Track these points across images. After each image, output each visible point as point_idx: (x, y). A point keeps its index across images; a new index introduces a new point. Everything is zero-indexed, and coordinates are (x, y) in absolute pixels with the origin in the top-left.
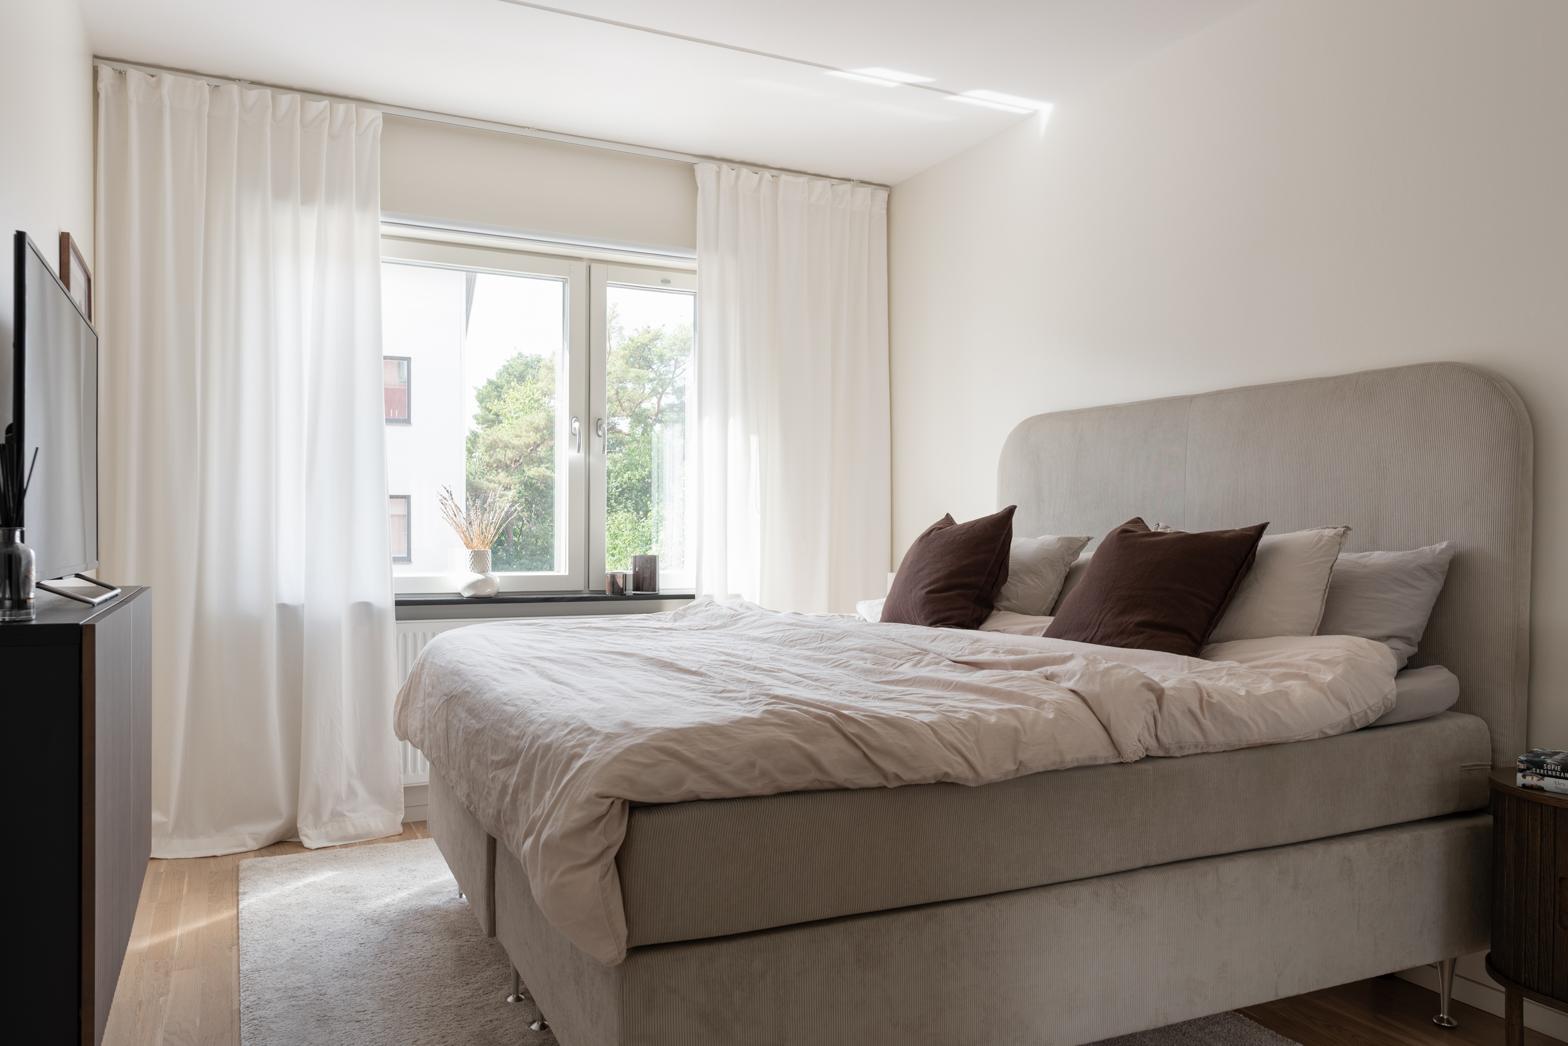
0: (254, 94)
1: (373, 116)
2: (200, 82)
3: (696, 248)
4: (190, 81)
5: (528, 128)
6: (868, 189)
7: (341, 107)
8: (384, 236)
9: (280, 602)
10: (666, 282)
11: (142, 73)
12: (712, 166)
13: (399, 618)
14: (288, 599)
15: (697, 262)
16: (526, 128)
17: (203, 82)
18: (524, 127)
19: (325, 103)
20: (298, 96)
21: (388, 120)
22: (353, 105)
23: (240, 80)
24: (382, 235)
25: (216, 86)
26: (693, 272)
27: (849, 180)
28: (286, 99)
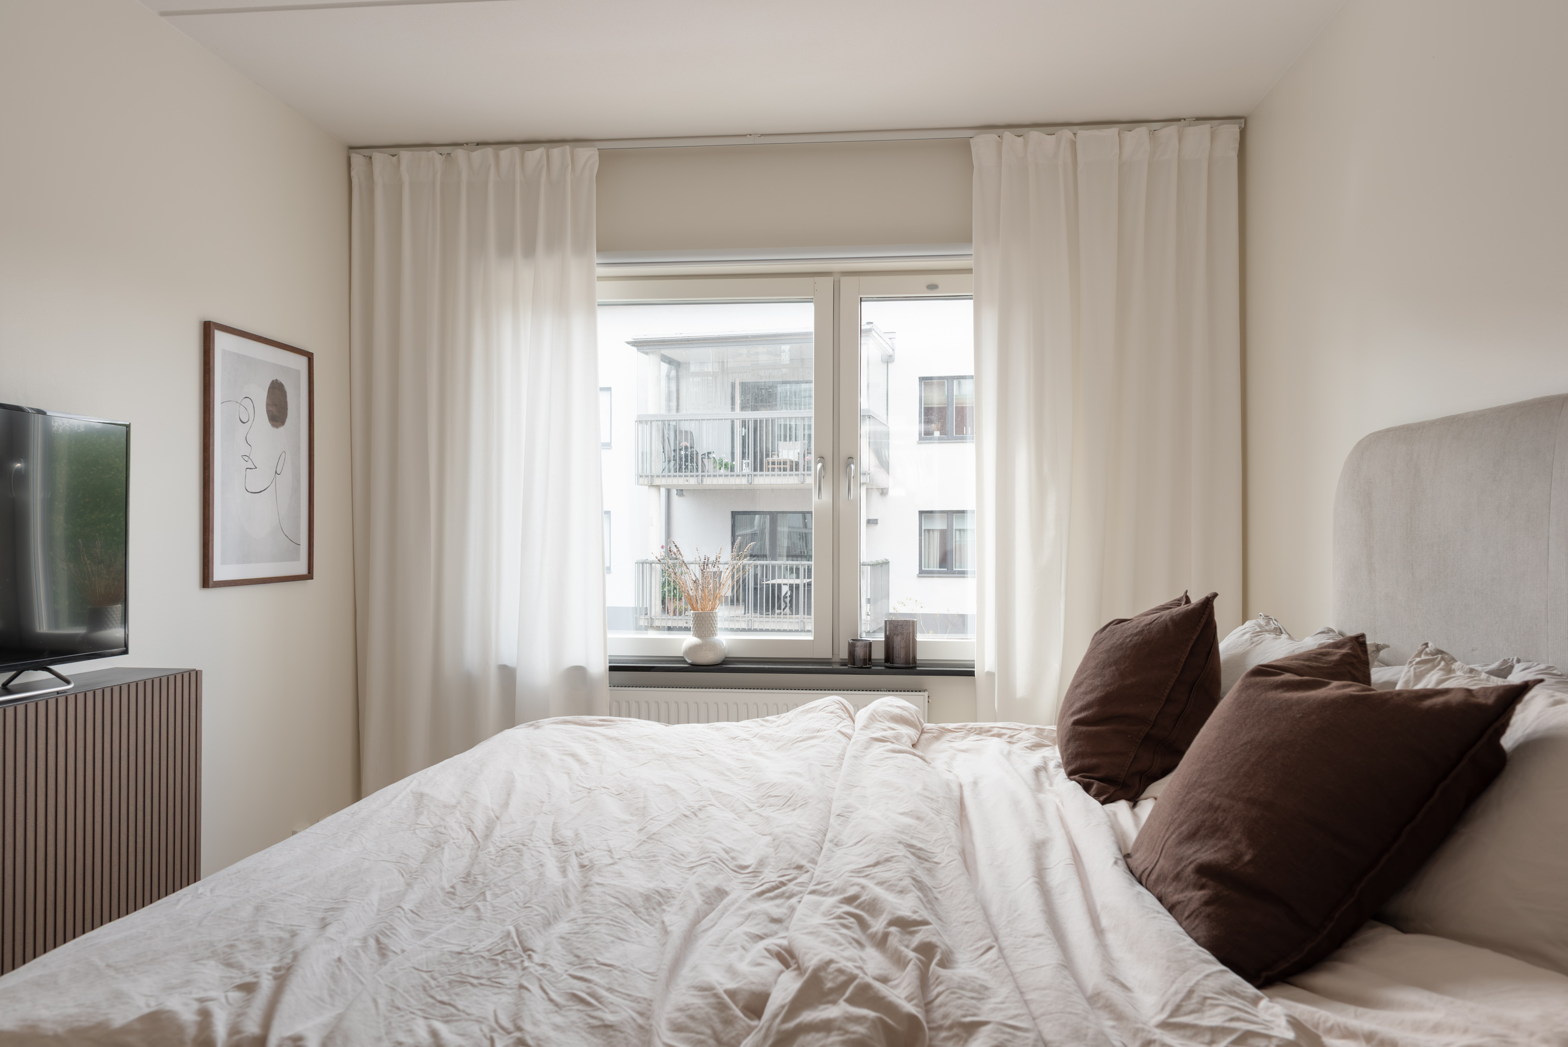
0: (477, 154)
1: (588, 156)
2: (430, 153)
3: (972, 242)
4: (423, 154)
5: (750, 135)
6: (1206, 127)
7: (556, 152)
8: (601, 279)
9: (501, 663)
10: (932, 287)
11: (386, 155)
12: (991, 137)
13: (613, 685)
14: (505, 658)
15: (973, 258)
16: (748, 136)
17: (433, 153)
18: (746, 135)
19: (540, 151)
20: (516, 149)
21: (605, 156)
22: (567, 148)
23: (467, 144)
24: (597, 277)
25: (449, 154)
26: (969, 271)
27: (1179, 120)
28: (507, 154)
